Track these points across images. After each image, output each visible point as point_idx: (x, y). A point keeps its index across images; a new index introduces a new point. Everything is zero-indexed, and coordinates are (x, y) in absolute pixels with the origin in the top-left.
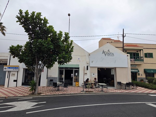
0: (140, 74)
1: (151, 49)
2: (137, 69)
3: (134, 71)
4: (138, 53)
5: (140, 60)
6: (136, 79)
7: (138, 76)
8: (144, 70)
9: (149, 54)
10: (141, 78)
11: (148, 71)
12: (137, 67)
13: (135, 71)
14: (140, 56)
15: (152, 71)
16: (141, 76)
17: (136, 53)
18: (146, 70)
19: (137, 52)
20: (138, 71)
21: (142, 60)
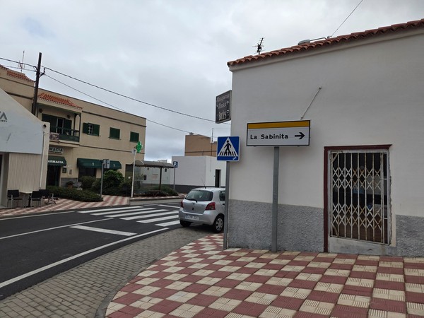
0: (68, 171)
2: (63, 159)
3: (54, 162)
4: (70, 119)
5: (71, 138)
6: (56, 183)
7: (63, 176)
8: (79, 160)
9: (93, 126)
10: (69, 179)
11: (85, 165)
12: (63, 154)
13: (57, 162)
14: (72, 128)
15: (93, 164)
16: (68, 175)
17: (65, 119)
18: (82, 161)
19: (68, 117)
20: (65, 162)
21: (76, 139)
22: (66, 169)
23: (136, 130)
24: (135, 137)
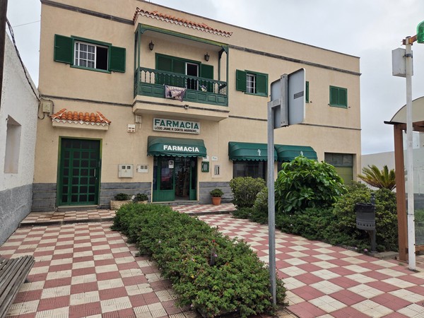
0: (212, 167)
1: (262, 53)
3: (180, 149)
4: (209, 63)
5: (211, 97)
6: (191, 191)
7: (202, 178)
9: (255, 76)
10: (216, 184)
11: (244, 154)
13: (186, 149)
14: (216, 78)
15: (259, 151)
16: (213, 176)
17: (199, 63)
18: (237, 148)
19: (206, 58)
20: (203, 149)
21: (222, 99)
22: (208, 163)
23: (341, 81)
24: (338, 97)
